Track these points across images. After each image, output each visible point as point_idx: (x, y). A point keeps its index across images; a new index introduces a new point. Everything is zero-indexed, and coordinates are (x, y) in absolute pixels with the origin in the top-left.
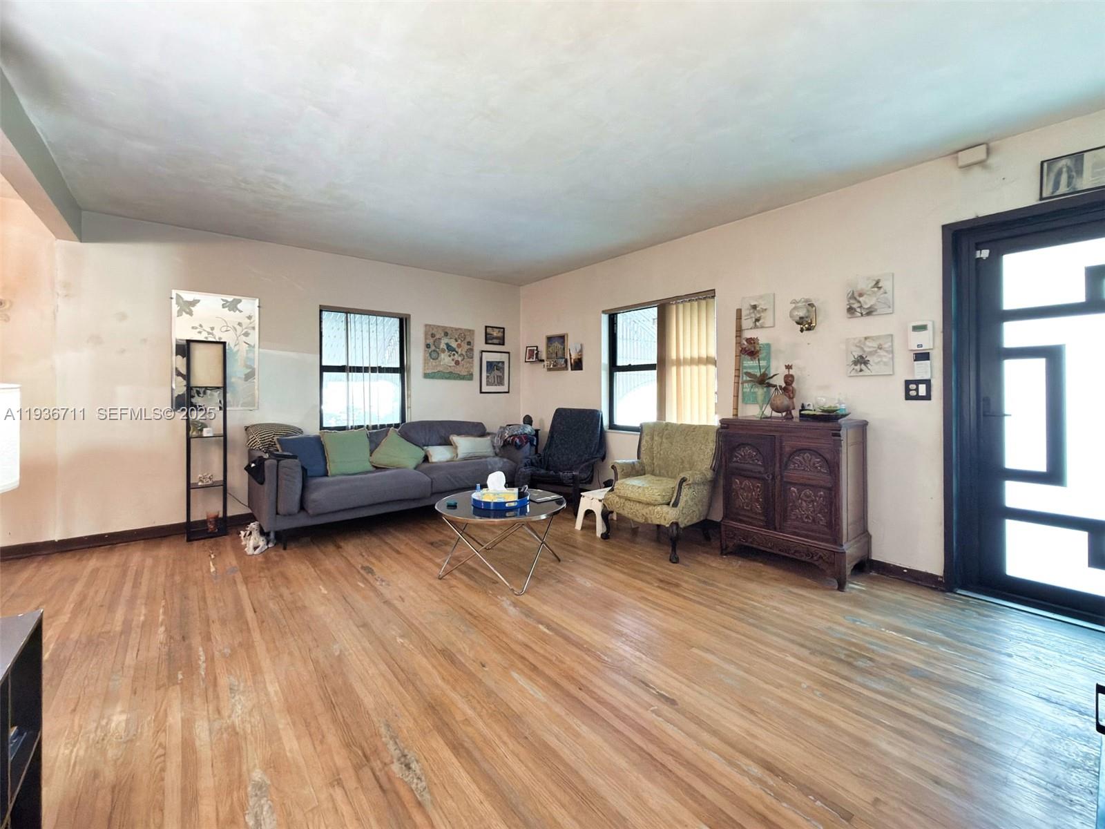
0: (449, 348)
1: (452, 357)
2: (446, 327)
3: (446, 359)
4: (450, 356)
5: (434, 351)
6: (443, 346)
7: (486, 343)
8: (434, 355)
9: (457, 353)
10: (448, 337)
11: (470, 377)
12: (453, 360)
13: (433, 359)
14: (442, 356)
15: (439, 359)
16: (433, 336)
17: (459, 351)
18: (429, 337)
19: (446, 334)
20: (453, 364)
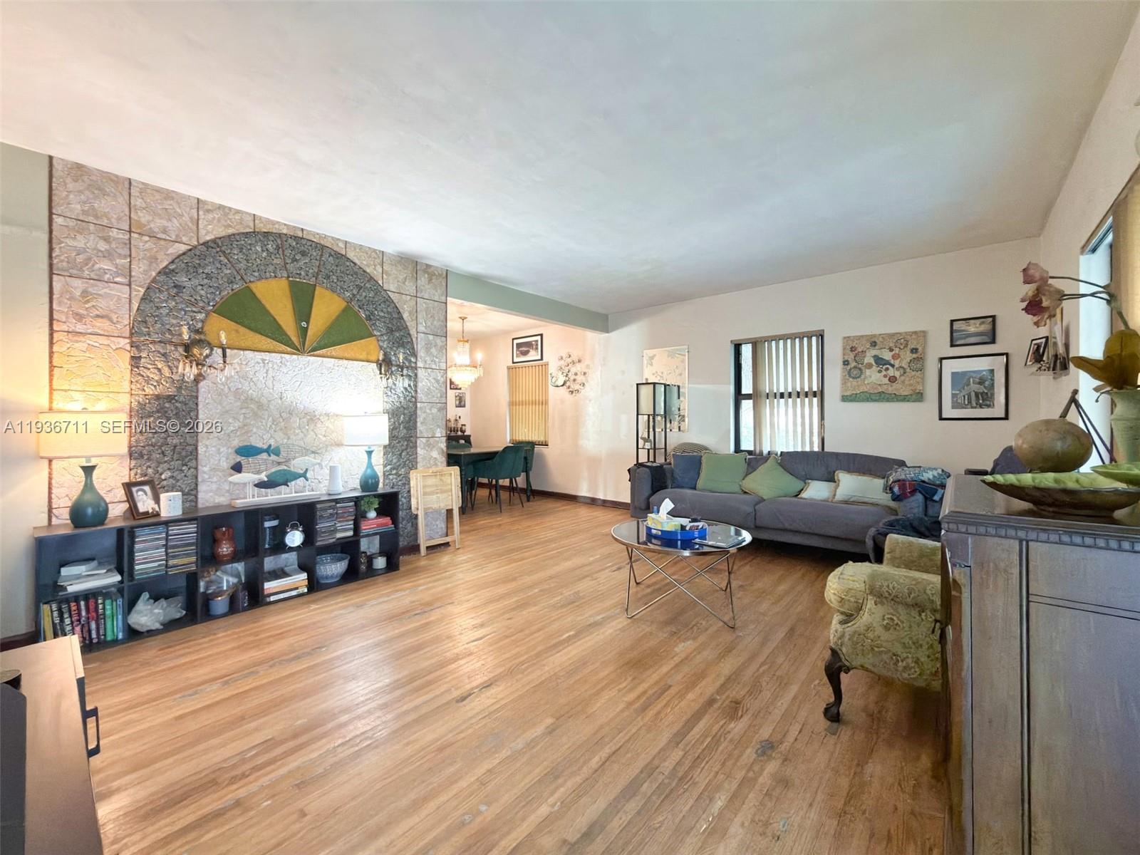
0: (879, 361)
1: (884, 373)
2: (874, 336)
3: (874, 377)
4: (880, 371)
5: (855, 367)
6: (869, 359)
7: (952, 345)
8: (855, 372)
9: (893, 366)
10: (877, 347)
11: (919, 397)
12: (885, 376)
13: (853, 378)
14: (868, 372)
15: (863, 377)
16: (853, 349)
17: (897, 363)
18: (848, 351)
19: (874, 344)
20: (886, 381)
